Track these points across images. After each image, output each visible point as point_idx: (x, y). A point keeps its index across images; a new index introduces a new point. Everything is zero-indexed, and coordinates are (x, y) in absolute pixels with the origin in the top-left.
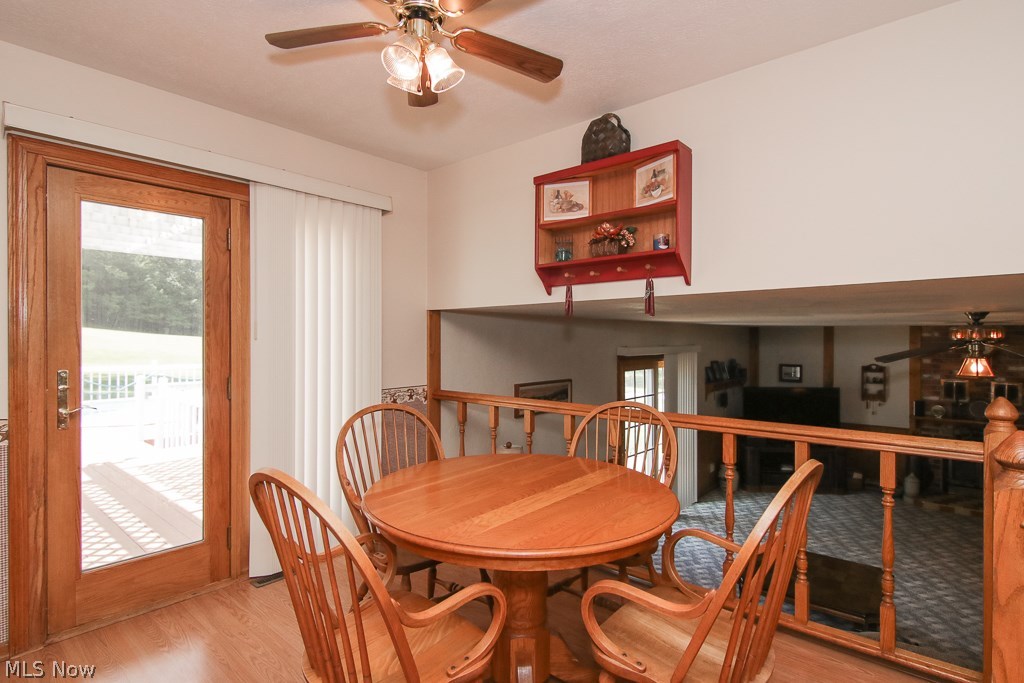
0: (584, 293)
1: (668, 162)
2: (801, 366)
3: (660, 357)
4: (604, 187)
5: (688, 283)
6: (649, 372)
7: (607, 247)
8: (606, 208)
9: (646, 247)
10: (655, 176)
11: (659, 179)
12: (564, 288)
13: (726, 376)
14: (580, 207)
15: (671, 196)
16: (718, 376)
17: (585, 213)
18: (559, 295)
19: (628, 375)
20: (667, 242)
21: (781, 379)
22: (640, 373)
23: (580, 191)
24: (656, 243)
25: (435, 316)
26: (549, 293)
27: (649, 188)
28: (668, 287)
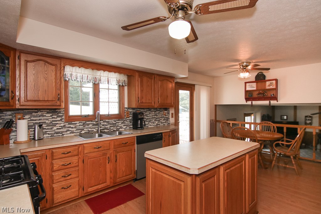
0: (255, 103)
1: (274, 82)
2: (287, 116)
3: (252, 114)
4: (259, 84)
5: (277, 102)
6: (250, 117)
7: (261, 95)
8: (260, 88)
9: (269, 95)
10: (271, 83)
11: (272, 84)
12: (251, 102)
13: (267, 118)
14: (254, 87)
15: (274, 87)
16: (265, 118)
17: (255, 89)
18: (249, 103)
19: (246, 117)
20: (273, 95)
21: (281, 119)
22: (248, 117)
23: (254, 85)
24: (271, 95)
25: (216, 105)
26: (246, 102)
27: (269, 85)
28: (273, 102)
